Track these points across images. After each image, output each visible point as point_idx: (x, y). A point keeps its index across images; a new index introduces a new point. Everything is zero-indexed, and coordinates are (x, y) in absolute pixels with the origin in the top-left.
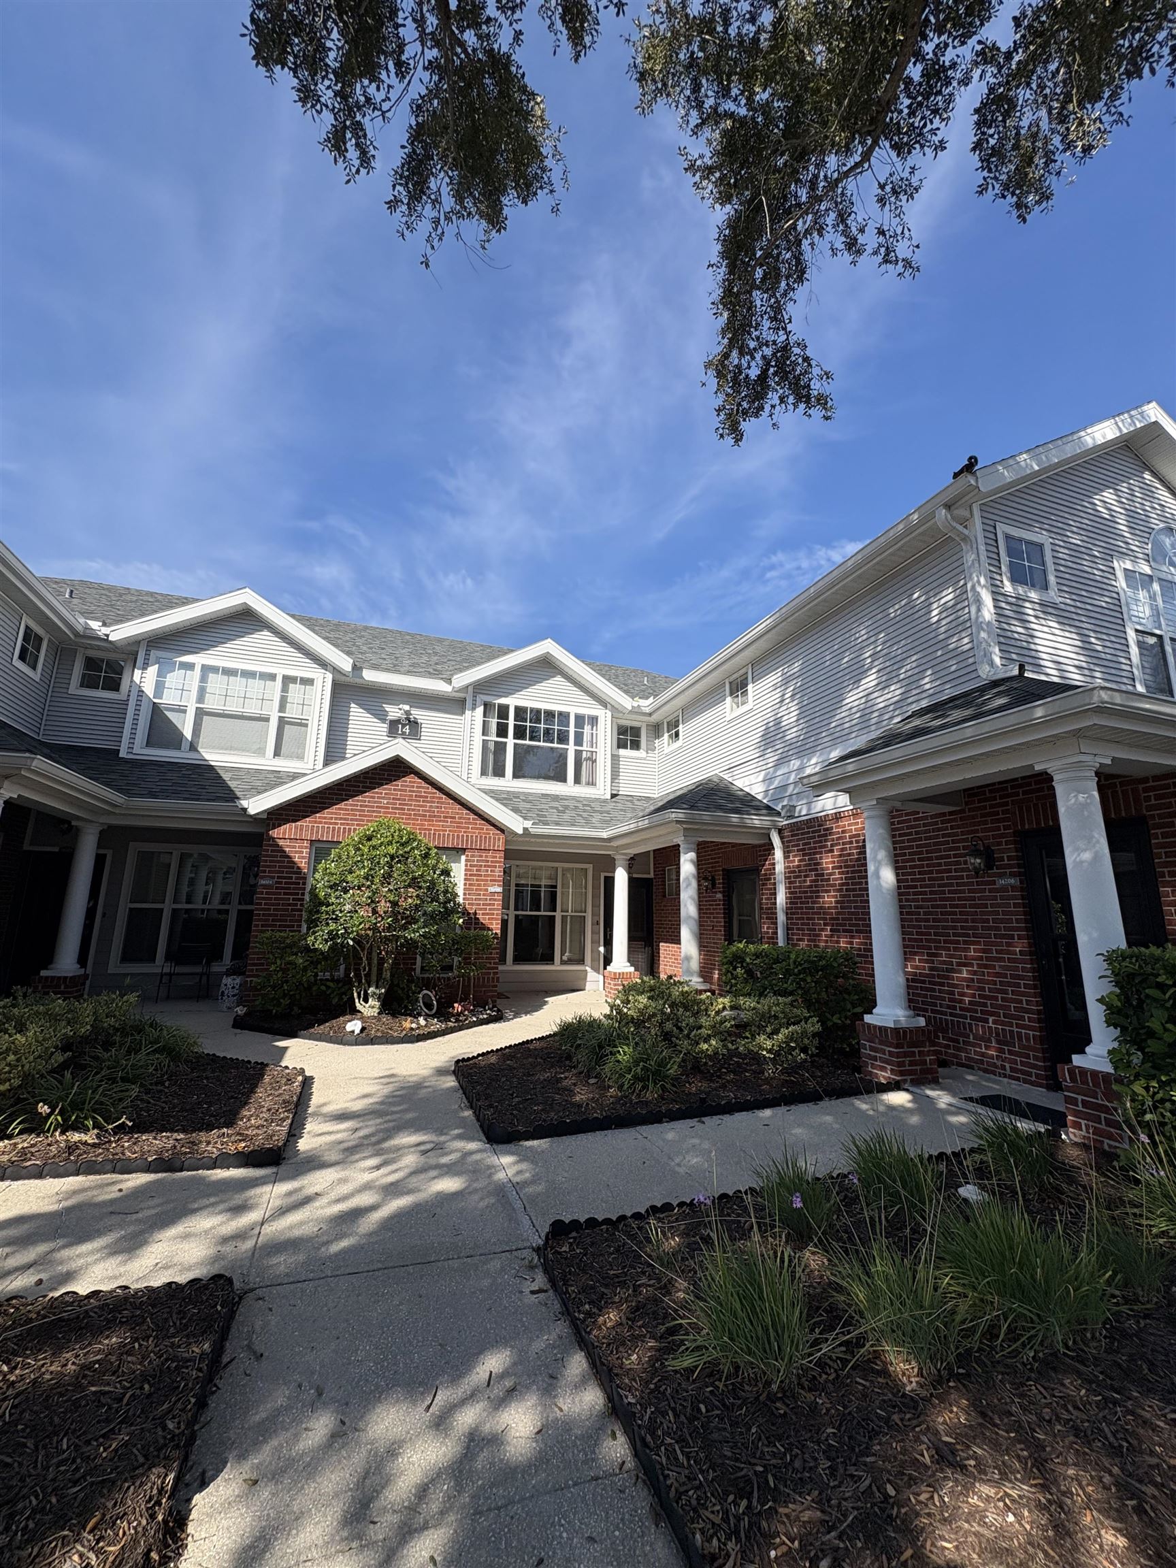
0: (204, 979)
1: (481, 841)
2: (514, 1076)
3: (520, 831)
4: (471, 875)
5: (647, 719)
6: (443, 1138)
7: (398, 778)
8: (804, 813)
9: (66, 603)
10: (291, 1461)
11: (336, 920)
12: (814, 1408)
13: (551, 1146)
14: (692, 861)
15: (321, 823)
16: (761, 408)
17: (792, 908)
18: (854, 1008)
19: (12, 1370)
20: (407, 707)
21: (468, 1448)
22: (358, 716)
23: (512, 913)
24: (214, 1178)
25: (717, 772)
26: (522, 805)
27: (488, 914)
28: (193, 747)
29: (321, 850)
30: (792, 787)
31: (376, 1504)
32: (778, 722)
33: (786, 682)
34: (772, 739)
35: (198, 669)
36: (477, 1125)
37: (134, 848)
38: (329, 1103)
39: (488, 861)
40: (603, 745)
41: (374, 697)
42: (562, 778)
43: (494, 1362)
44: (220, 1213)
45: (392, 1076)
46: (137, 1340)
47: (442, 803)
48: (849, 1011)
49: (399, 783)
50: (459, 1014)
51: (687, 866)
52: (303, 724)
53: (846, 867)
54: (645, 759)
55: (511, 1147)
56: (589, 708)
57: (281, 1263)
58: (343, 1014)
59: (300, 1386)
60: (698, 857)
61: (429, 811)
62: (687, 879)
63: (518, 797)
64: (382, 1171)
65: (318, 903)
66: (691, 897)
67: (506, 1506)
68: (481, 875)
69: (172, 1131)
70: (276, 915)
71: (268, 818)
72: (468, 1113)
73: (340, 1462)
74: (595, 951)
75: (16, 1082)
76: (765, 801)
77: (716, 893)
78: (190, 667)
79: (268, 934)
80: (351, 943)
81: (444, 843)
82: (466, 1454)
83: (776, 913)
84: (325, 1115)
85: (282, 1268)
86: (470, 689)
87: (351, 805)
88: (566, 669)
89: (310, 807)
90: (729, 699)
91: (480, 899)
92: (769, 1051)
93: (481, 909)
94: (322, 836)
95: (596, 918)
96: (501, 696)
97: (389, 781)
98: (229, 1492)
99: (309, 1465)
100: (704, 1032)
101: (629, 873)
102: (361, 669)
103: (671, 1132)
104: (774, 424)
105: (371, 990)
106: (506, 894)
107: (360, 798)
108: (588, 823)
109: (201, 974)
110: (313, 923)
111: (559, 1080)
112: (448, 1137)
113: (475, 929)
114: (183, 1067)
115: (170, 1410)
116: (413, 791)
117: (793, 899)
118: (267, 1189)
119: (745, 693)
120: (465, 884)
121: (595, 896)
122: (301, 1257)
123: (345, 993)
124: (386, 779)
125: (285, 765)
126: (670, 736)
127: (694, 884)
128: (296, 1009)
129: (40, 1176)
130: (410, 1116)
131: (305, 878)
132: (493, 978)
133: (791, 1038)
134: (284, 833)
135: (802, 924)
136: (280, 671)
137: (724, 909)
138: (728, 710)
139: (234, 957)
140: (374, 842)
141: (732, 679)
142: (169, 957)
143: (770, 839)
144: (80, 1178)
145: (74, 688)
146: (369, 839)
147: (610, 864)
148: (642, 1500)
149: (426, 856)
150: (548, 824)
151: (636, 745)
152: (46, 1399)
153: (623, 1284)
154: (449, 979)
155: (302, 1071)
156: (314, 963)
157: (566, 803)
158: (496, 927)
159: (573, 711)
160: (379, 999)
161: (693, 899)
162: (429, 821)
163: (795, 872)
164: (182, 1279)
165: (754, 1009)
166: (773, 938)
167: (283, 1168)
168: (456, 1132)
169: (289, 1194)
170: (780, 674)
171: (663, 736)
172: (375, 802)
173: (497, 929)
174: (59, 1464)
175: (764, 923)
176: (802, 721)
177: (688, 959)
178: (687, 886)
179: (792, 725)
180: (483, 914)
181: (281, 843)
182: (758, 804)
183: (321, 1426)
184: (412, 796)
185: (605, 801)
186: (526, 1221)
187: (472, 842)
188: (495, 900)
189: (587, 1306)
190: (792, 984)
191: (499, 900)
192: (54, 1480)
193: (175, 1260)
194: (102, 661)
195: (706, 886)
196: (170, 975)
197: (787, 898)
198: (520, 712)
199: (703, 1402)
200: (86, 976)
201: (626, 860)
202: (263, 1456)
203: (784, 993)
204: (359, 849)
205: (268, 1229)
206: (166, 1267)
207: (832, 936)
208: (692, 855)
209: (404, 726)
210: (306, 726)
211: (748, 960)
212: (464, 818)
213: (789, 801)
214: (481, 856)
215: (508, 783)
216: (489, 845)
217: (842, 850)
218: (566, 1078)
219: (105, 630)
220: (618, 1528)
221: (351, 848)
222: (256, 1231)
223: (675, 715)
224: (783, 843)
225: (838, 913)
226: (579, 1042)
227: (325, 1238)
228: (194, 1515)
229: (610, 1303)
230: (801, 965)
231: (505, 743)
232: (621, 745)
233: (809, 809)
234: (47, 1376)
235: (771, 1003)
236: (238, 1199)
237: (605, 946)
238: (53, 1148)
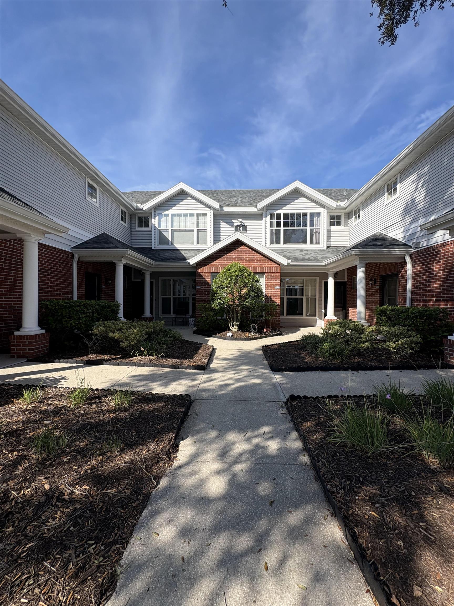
0: (185, 319)
1: (271, 269)
2: (283, 352)
3: (286, 264)
4: (268, 282)
5: (344, 210)
6: (256, 368)
7: (238, 247)
8: (424, 245)
9: (131, 200)
10: (205, 440)
11: (220, 298)
12: (385, 464)
13: (294, 374)
14: (363, 271)
15: (213, 266)
16: (408, 16)
17: (415, 291)
18: (443, 333)
19: (139, 406)
20: (241, 220)
21: (255, 448)
22: (224, 226)
23: (285, 297)
24: (187, 371)
25: (379, 231)
26: (288, 254)
27: (275, 297)
28: (172, 244)
29: (214, 275)
30: (419, 233)
31: (227, 454)
32: (413, 201)
33: (419, 179)
34: (409, 210)
35: (170, 215)
36: (268, 366)
37: (160, 279)
38: (221, 355)
39: (274, 277)
40: (323, 225)
41: (228, 217)
42: (305, 242)
43: (266, 429)
44: (189, 380)
45: (241, 349)
46: (166, 405)
47: (255, 255)
48: (440, 334)
49: (239, 249)
50: (266, 332)
51: (361, 274)
52: (205, 231)
53: (447, 269)
54: (343, 229)
55: (280, 373)
56: (316, 209)
57: (205, 394)
58: (226, 330)
59: (208, 424)
60: (366, 270)
61: (251, 259)
62: (360, 279)
63: (286, 251)
64: (236, 375)
65: (215, 293)
66: (362, 287)
67: (265, 464)
68: (271, 282)
69: (176, 359)
70: (203, 298)
71: (196, 266)
72: (266, 362)
73: (218, 443)
74: (320, 311)
75: (136, 342)
76: (403, 242)
77: (376, 286)
78: (167, 215)
79: (200, 304)
80: (226, 306)
81: (257, 271)
82: (255, 450)
83: (406, 293)
84: (219, 359)
85: (205, 396)
86: (265, 209)
87: (223, 259)
88: (306, 193)
89: (209, 261)
90: (386, 194)
91: (272, 291)
92: (393, 348)
93: (272, 295)
94: (214, 271)
95: (320, 299)
96: (277, 210)
97: (235, 249)
98: (189, 443)
99: (210, 441)
100: (363, 339)
101: (335, 280)
102: (223, 207)
103: (343, 374)
104: (416, 23)
105: (234, 323)
106: (282, 290)
107: (226, 256)
108: (316, 259)
109: (183, 318)
110: (213, 300)
111: (300, 354)
112: (258, 368)
113: (270, 302)
114: (179, 343)
115: (174, 422)
116: (244, 252)
117: (415, 286)
118: (201, 376)
119: (395, 190)
120: (266, 286)
121: (320, 290)
122: (210, 394)
123: (225, 324)
124: (234, 248)
125: (200, 247)
126: (356, 217)
127: (364, 281)
128: (211, 329)
129: (144, 366)
130: (245, 361)
131: (210, 286)
132: (278, 320)
133: (405, 343)
134: (202, 270)
135: (420, 298)
136: (195, 212)
137: (380, 293)
138: (386, 200)
139: (192, 313)
140: (231, 271)
141: (388, 183)
142: (174, 313)
143: (405, 259)
144: (153, 368)
145: (137, 228)
146: (229, 270)
147: (326, 276)
148: (312, 473)
149: (250, 275)
150: (298, 261)
151: (339, 224)
152: (146, 414)
153: (315, 416)
154: (262, 320)
155: (213, 346)
156: (216, 314)
157: (306, 252)
158: (278, 302)
159: (308, 212)
160: (237, 326)
161: (363, 288)
162: (251, 263)
163: (418, 274)
164: (178, 394)
165: (387, 331)
166: (404, 304)
167: (206, 371)
168: (261, 367)
169: (208, 378)
170: (416, 175)
171: (352, 217)
172: (231, 257)
173: (279, 302)
174: (149, 427)
175: (400, 298)
176: (427, 198)
177: (360, 313)
178: (360, 282)
179: (421, 201)
180: (273, 297)
181: (201, 274)
182: (399, 243)
183: (213, 434)
184: (244, 254)
185: (324, 250)
186: (282, 394)
187: (267, 270)
188: (277, 291)
189: (300, 420)
190: (409, 322)
191: (279, 292)
192: (148, 430)
193: (177, 390)
194: (143, 217)
195: (371, 283)
196: (175, 318)
197: (412, 286)
198: (286, 215)
199: (339, 453)
200: (153, 317)
201: (333, 274)
202: (198, 436)
203: (404, 326)
204: (226, 274)
205: (201, 386)
206: (174, 391)
207: (436, 302)
208: (363, 269)
209: (240, 227)
210: (206, 232)
211: (388, 313)
212: (264, 261)
213: (417, 240)
214: (271, 275)
215: (282, 246)
216: (274, 271)
217: (445, 261)
218: (303, 354)
219: (142, 206)
220: (302, 478)
221: (223, 274)
222: (198, 386)
223: (358, 206)
224: (412, 260)
225: (440, 292)
226: (308, 341)
227: (217, 390)
228: (180, 445)
229: (308, 420)
230: (414, 314)
231: (280, 230)
232: (332, 224)
233: (428, 243)
234: (146, 409)
235: (396, 329)
236: (193, 377)
237: (324, 309)
238: (146, 360)
